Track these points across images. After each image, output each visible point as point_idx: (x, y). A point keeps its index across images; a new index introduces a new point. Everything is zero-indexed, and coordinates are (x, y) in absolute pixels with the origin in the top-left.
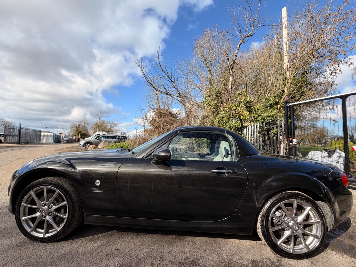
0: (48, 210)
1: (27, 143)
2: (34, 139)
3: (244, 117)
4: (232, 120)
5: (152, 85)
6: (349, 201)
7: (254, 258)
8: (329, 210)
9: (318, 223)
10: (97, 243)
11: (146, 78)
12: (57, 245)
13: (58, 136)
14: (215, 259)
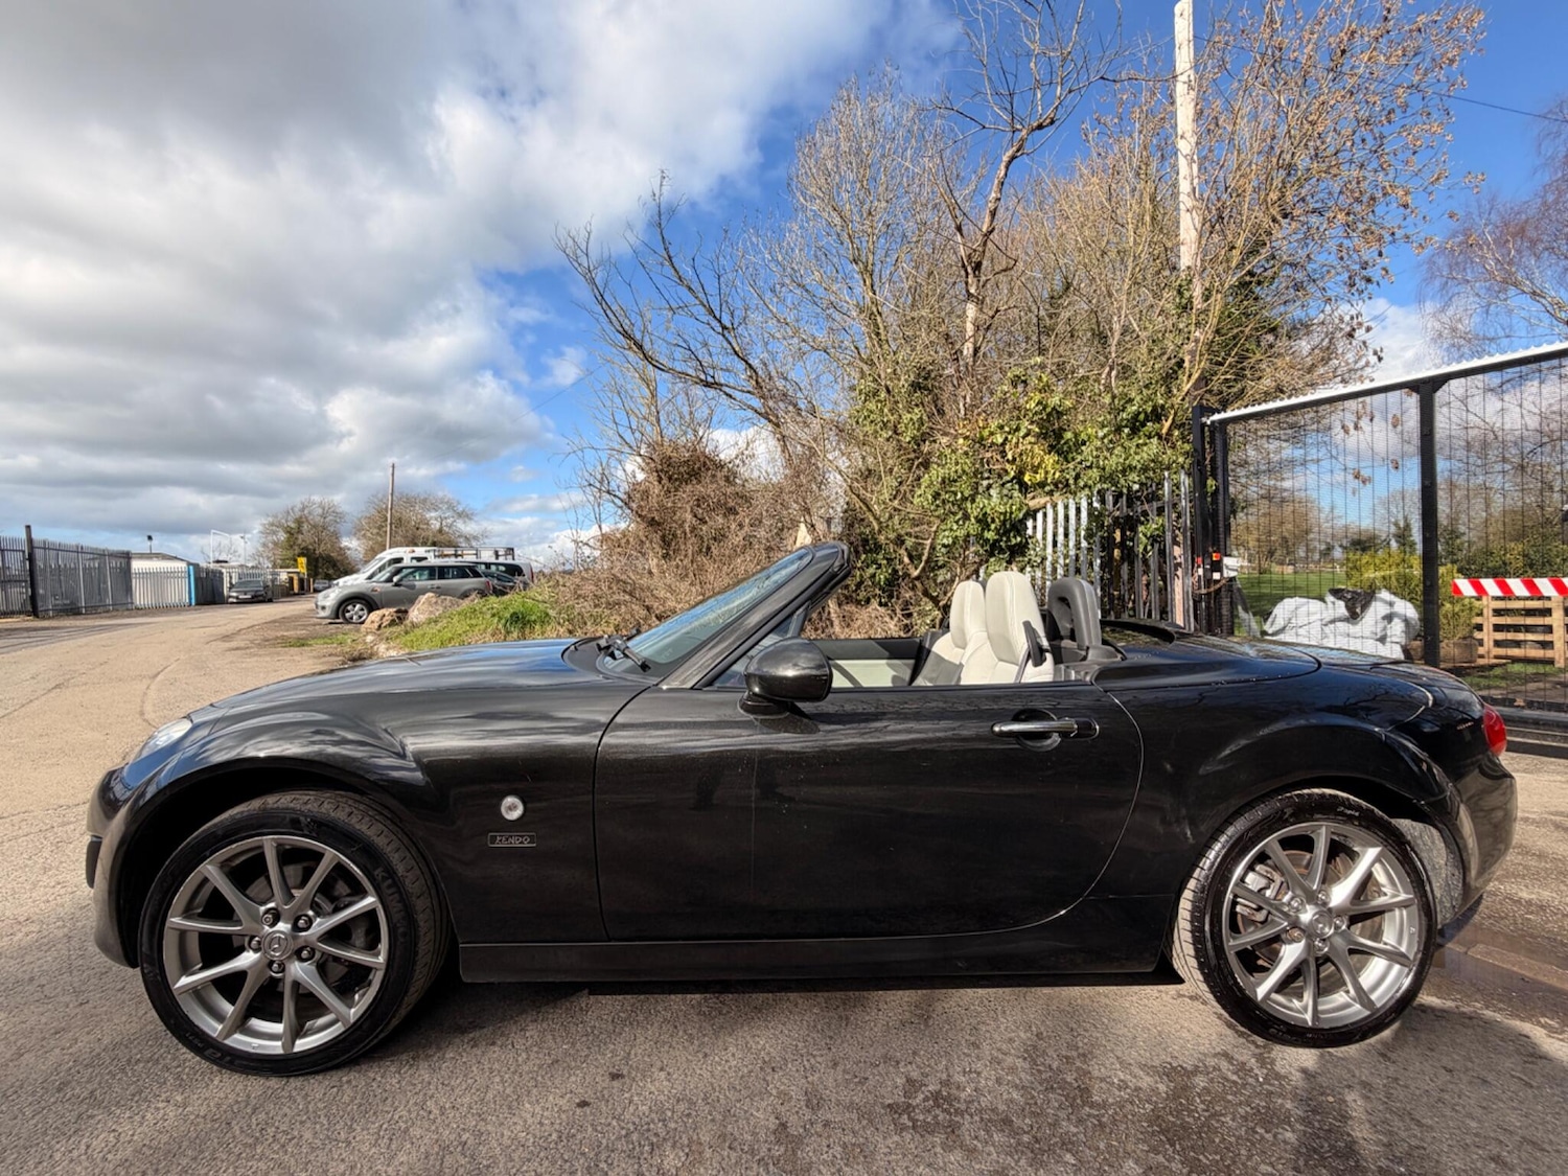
0: (295, 938)
1: (73, 611)
2: (101, 592)
3: (1038, 476)
4: (989, 487)
5: (640, 347)
6: (1499, 808)
7: (1169, 1060)
8: (1443, 851)
9: (1405, 907)
10: (524, 1055)
11: (611, 315)
12: (354, 1083)
13: (208, 571)
14: (1023, 1075)
